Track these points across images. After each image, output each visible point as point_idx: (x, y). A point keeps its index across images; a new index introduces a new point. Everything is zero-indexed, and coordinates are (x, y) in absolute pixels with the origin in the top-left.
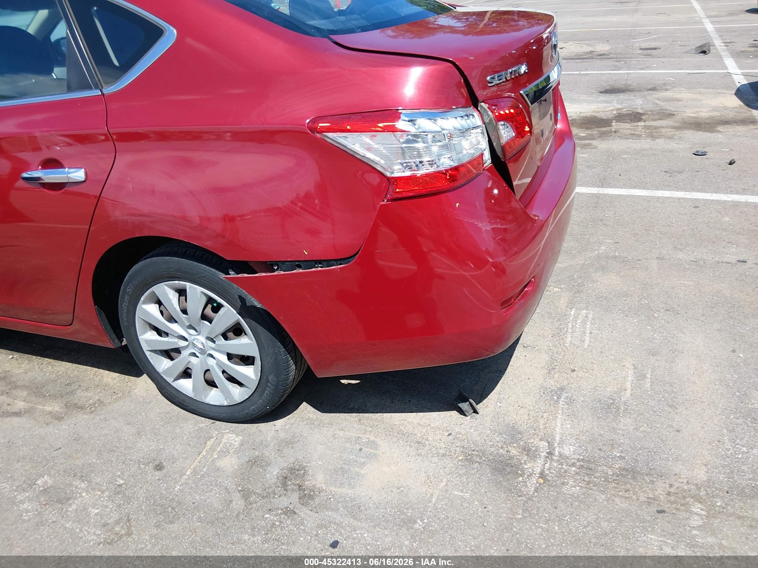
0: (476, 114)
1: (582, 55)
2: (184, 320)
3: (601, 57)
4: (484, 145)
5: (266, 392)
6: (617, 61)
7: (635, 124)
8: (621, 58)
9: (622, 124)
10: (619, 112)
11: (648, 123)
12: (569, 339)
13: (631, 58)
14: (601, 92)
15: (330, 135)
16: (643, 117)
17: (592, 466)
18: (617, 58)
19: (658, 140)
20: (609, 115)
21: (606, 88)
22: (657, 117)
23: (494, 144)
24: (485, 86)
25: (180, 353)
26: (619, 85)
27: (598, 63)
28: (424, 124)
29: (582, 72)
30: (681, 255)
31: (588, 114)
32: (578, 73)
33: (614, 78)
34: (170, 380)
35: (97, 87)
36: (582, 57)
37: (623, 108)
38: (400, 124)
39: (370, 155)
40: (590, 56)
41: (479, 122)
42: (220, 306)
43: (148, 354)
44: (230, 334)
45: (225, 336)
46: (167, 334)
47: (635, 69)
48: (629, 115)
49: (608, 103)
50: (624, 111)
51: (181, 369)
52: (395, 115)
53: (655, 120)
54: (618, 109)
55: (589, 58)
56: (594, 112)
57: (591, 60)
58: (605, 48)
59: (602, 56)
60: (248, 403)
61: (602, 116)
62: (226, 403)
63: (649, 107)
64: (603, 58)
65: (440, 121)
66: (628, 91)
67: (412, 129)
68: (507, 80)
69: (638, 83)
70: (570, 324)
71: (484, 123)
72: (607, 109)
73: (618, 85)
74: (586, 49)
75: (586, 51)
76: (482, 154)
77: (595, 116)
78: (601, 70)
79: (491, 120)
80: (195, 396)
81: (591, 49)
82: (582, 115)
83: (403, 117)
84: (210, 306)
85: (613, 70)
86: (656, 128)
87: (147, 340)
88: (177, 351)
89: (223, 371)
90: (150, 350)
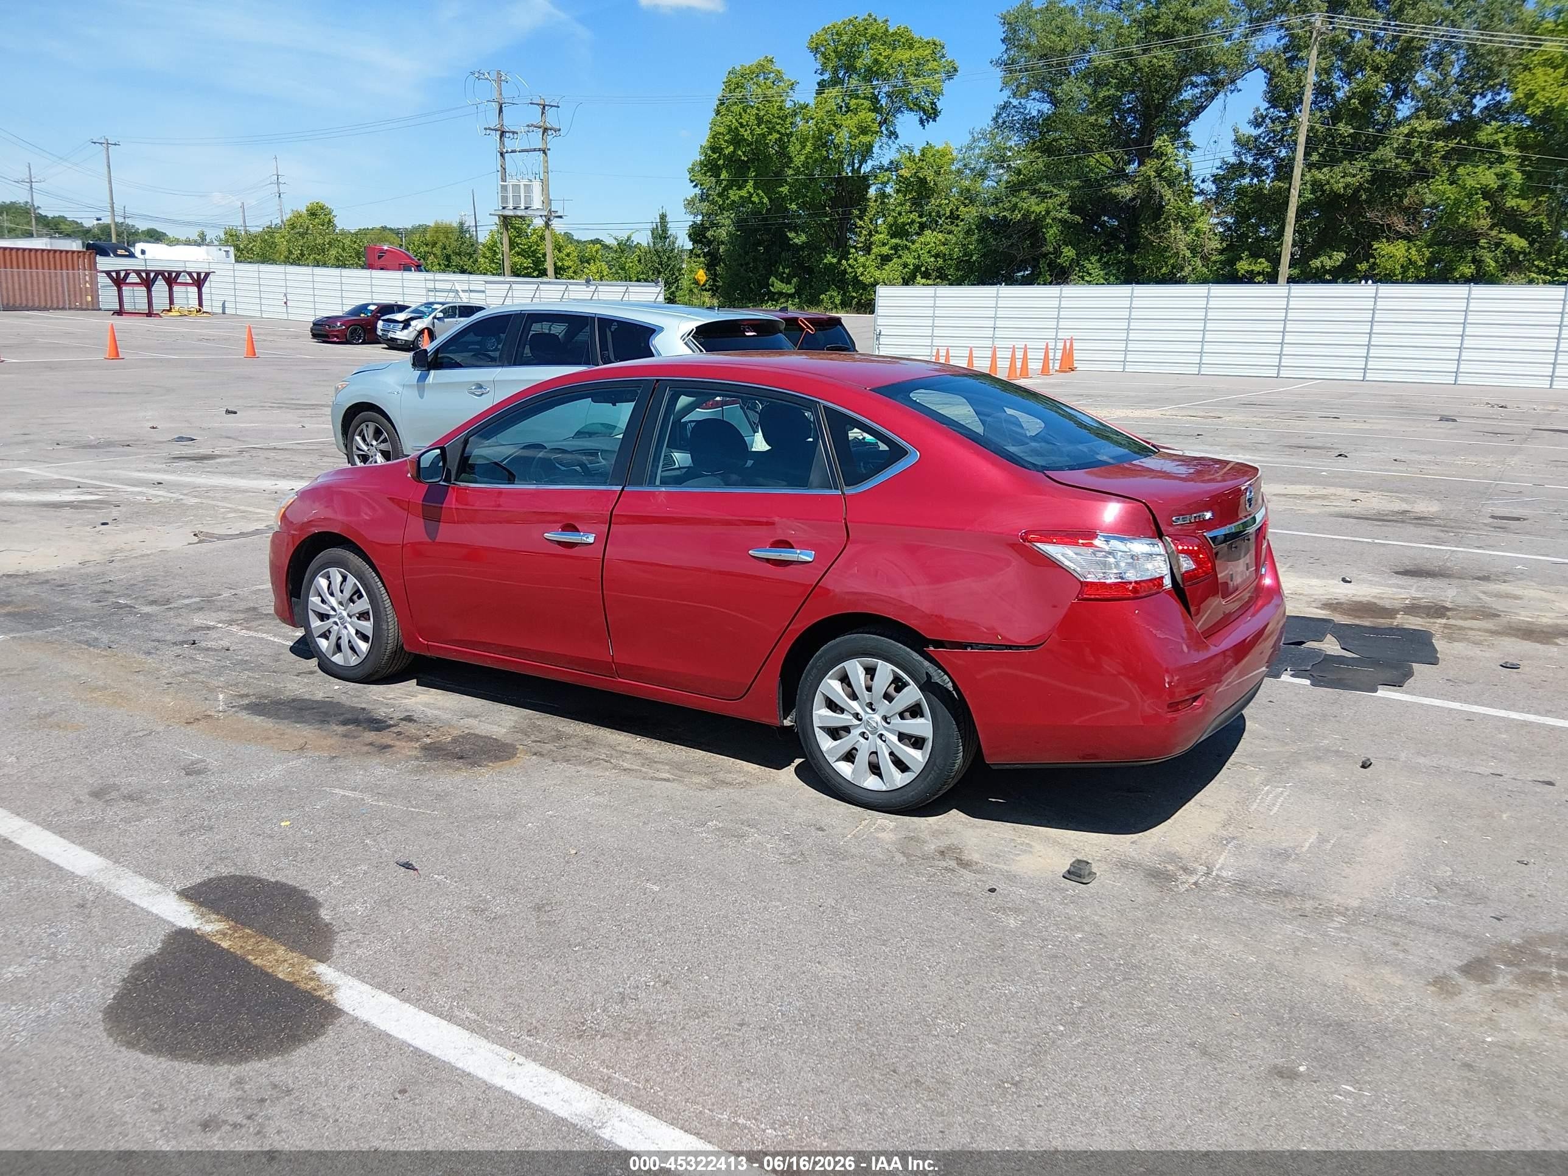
0: (1160, 544)
1: (1387, 515)
2: (866, 697)
3: (1419, 521)
4: (1165, 570)
5: (931, 776)
6: (1443, 531)
7: (1432, 620)
8: (1452, 527)
9: (1411, 618)
10: (1415, 602)
11: (1452, 622)
12: (1255, 806)
13: (1469, 529)
14: (1397, 573)
15: (1038, 545)
16: (1449, 614)
17: (1246, 885)
18: (1445, 526)
19: (1456, 644)
20: (1397, 604)
21: (1408, 568)
22: (1469, 616)
23: (1175, 571)
24: (1170, 524)
25: (850, 733)
26: (1434, 565)
27: (1411, 529)
28: (1116, 544)
29: (1376, 541)
30: (1421, 760)
31: (1364, 599)
32: (1370, 540)
33: (1427, 555)
34: (831, 760)
35: (836, 488)
36: (1385, 518)
37: (1422, 598)
38: (1096, 542)
39: (1067, 563)
40: (1402, 518)
41: (1163, 552)
42: (905, 684)
43: (817, 730)
44: (907, 714)
45: (902, 716)
46: (842, 711)
47: (1469, 546)
48: (1429, 608)
49: (1401, 588)
50: (1423, 602)
51: (847, 748)
52: (1094, 536)
53: (1466, 619)
54: (1414, 599)
55: (1396, 521)
56: (1375, 597)
57: (1400, 525)
58: (1430, 509)
59: (1421, 520)
60: (908, 789)
61: (1387, 604)
62: (884, 788)
63: (1464, 600)
64: (1422, 524)
65: (1129, 545)
66: (1441, 575)
67: (1107, 548)
68: (1191, 523)
69: (1462, 568)
70: (1259, 797)
71: (1167, 553)
72: (1396, 597)
73: (1429, 567)
74: (1398, 506)
75: (1396, 509)
76: (1162, 577)
77: (1375, 603)
78: (1411, 542)
79: (1173, 552)
80: (853, 780)
81: (1405, 507)
82: (1354, 599)
83: (1099, 537)
84: (893, 686)
85: (1430, 544)
86: (1461, 628)
87: (820, 716)
88: (847, 729)
89: (891, 754)
90: (820, 727)
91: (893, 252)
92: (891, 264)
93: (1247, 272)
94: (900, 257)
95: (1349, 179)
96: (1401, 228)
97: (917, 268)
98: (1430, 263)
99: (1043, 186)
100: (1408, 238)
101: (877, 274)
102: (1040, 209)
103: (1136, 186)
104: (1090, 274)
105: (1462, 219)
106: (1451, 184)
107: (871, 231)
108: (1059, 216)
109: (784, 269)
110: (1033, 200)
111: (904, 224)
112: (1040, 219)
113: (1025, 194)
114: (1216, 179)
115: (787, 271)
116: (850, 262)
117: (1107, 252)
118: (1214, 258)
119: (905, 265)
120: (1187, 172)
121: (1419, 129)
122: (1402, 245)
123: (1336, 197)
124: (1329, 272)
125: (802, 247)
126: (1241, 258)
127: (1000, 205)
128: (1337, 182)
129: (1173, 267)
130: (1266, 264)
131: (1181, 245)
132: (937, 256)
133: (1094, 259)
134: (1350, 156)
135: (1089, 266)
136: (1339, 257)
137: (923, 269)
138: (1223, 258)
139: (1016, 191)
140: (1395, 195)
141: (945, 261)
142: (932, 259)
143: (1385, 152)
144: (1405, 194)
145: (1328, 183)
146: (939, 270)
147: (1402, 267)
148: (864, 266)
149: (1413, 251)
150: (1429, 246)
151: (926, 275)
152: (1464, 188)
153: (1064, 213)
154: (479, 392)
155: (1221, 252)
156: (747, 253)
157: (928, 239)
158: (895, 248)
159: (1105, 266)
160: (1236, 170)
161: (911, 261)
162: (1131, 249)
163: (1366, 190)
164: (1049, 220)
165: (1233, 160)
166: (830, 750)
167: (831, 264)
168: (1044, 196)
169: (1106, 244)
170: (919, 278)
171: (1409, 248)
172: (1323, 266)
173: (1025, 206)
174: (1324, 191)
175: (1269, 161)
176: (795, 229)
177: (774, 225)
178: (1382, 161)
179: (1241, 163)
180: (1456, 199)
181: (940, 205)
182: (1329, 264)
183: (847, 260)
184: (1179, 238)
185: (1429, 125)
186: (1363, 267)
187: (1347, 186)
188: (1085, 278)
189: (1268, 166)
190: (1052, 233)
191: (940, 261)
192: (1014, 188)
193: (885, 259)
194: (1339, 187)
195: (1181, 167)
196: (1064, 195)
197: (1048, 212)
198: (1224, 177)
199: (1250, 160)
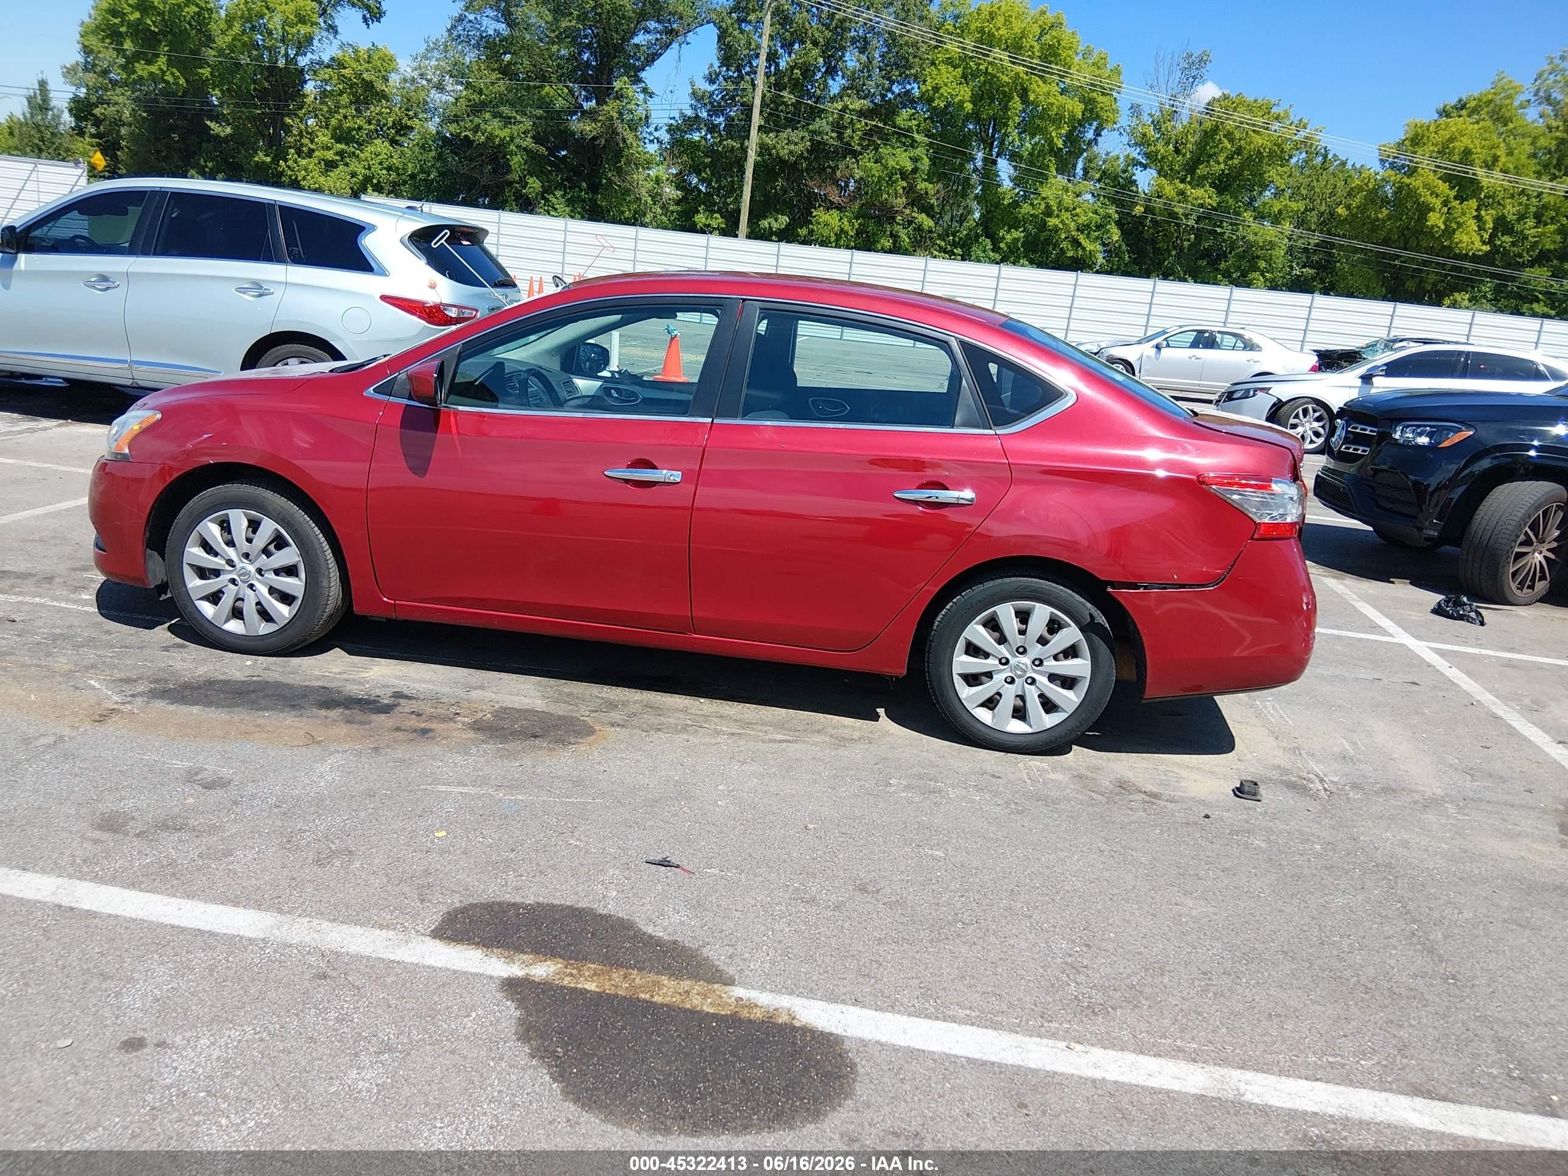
2: (1018, 641)
25: (992, 678)
34: (970, 707)
35: (988, 428)
42: (1063, 626)
43: (955, 678)
44: (1062, 656)
45: (1056, 657)
46: (987, 656)
51: (989, 694)
60: (1057, 729)
62: (1029, 731)
80: (994, 726)
84: (1049, 628)
87: (961, 663)
88: (989, 675)
89: (1041, 696)
90: (960, 675)
91: (338, 158)
92: (337, 171)
93: (705, 225)
94: (346, 165)
95: (792, 147)
96: (836, 199)
97: (367, 180)
98: (859, 233)
99: (506, 110)
100: (839, 208)
101: (322, 179)
102: (505, 133)
103: (599, 125)
104: (556, 209)
105: (885, 196)
106: (876, 162)
107: (301, 132)
108: (524, 144)
109: (205, 162)
110: (496, 123)
111: (350, 129)
112: (503, 144)
113: (488, 116)
114: (671, 130)
115: (210, 164)
116: (290, 163)
117: (570, 188)
118: (671, 208)
119: (354, 175)
120: (647, 117)
121: (851, 107)
122: (835, 213)
123: (781, 161)
124: (775, 234)
125: (226, 139)
126: (698, 212)
127: (462, 124)
128: (783, 148)
129: (636, 212)
130: (720, 220)
131: (644, 192)
132: (389, 169)
133: (558, 193)
134: (792, 124)
135: (554, 200)
136: (784, 220)
137: (375, 181)
138: (679, 208)
139: (478, 111)
140: (830, 167)
141: (398, 175)
142: (384, 172)
143: (821, 124)
144: (837, 166)
145: (775, 147)
146: (395, 184)
147: (836, 234)
148: (306, 170)
149: (845, 221)
150: (857, 218)
151: (378, 189)
152: (886, 167)
153: (528, 142)
154: (105, 285)
155: (678, 202)
156: (157, 139)
157: (379, 149)
158: (341, 153)
159: (570, 202)
160: (692, 123)
161: (361, 171)
162: (594, 188)
163: (805, 159)
164: (513, 147)
165: (689, 113)
166: (970, 698)
167: (263, 162)
168: (507, 121)
169: (569, 179)
170: (370, 190)
171: (841, 219)
172: (770, 228)
173: (489, 129)
174: (770, 155)
175: (721, 119)
176: (216, 118)
177: (190, 109)
178: (820, 133)
179: (697, 116)
180: (880, 177)
181: (380, 114)
182: (775, 226)
183: (286, 161)
184: (642, 181)
185: (857, 104)
186: (803, 232)
187: (791, 152)
188: (550, 210)
189: (720, 124)
190: (516, 161)
191: (394, 175)
192: (477, 109)
193: (330, 165)
194: (784, 153)
195: (640, 112)
196: (528, 124)
197: (512, 139)
198: (678, 128)
199: (704, 114)
